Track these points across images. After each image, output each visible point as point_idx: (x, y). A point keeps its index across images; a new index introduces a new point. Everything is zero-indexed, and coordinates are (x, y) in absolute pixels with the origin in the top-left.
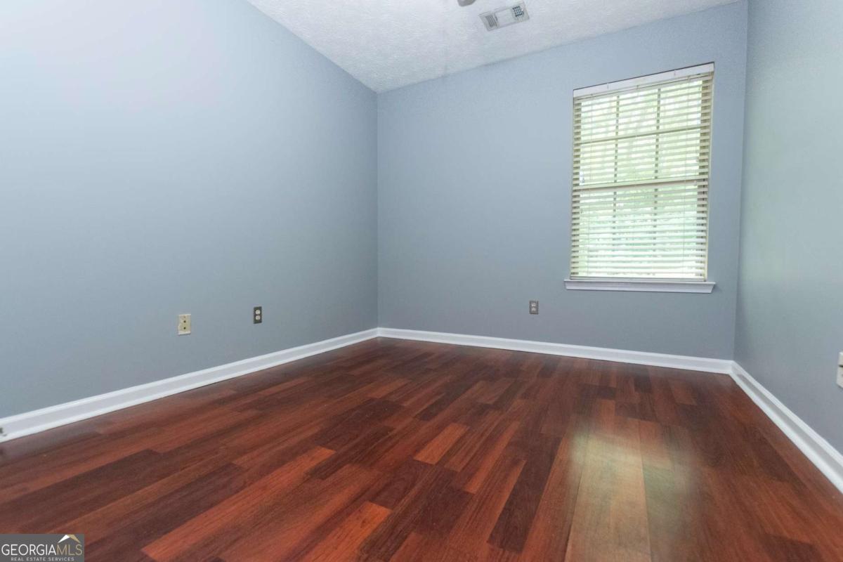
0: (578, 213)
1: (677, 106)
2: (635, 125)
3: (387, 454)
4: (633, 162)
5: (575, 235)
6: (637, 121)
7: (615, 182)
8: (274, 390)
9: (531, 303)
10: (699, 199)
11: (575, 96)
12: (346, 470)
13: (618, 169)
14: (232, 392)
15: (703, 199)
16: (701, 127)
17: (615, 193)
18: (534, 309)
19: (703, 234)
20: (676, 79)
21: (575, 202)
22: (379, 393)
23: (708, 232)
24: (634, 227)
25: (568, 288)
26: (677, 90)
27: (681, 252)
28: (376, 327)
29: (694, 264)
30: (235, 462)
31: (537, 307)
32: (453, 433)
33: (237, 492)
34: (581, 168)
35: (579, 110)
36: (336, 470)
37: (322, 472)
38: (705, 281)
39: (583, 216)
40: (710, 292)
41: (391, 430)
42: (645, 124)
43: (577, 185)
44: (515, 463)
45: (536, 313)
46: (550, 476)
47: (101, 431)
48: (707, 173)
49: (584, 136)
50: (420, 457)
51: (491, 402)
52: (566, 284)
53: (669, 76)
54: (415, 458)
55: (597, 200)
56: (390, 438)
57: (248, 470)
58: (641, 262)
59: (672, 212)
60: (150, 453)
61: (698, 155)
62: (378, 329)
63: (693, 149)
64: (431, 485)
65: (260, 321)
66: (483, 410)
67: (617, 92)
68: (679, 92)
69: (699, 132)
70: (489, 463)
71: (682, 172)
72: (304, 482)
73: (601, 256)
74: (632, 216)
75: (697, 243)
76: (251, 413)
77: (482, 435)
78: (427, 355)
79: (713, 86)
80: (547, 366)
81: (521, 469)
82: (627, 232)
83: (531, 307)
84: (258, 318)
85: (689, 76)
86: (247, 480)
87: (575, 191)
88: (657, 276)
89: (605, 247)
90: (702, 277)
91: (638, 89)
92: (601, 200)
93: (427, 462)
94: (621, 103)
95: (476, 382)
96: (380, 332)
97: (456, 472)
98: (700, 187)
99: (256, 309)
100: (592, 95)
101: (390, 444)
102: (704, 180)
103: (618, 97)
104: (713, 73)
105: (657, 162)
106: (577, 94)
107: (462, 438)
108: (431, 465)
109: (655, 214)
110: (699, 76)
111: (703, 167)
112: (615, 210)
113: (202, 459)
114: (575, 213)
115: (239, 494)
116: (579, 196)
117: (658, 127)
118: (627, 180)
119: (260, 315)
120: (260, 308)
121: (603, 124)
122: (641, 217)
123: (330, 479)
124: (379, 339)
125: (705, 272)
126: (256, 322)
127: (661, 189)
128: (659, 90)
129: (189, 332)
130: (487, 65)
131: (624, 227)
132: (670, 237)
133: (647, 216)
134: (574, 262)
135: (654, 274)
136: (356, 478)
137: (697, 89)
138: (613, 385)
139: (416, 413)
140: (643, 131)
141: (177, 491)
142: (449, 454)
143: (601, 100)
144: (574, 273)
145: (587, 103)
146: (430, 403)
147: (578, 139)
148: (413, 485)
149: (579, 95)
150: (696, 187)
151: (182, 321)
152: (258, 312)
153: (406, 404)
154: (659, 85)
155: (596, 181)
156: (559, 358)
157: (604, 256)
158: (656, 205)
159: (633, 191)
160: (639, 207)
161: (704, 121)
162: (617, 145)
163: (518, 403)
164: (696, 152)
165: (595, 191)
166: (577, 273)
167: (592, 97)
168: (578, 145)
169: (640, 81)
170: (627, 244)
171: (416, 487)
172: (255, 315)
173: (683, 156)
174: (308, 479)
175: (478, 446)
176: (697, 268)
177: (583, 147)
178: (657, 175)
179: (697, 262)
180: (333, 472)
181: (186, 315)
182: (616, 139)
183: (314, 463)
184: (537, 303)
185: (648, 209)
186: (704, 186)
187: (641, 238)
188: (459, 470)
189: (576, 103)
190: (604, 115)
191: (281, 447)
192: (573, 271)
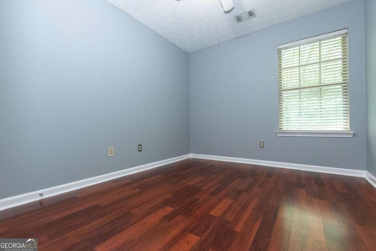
0: (282, 101)
1: (327, 50)
2: (306, 60)
3: (196, 211)
4: (306, 77)
5: (280, 111)
6: (308, 58)
7: (300, 86)
8: (146, 180)
9: (260, 142)
10: (343, 92)
11: (278, 48)
12: (179, 218)
13: (301, 80)
14: (130, 181)
15: (346, 92)
16: (342, 59)
17: (300, 91)
18: (262, 145)
19: (346, 109)
20: (328, 37)
21: (280, 96)
22: (192, 183)
23: (349, 108)
24: (308, 107)
25: (278, 135)
26: (327, 42)
27: (335, 118)
28: (190, 153)
29: (342, 123)
30: (131, 212)
31: (263, 144)
32: (226, 202)
33: (133, 225)
34: (283, 80)
35: (281, 54)
36: (174, 218)
37: (168, 218)
38: (349, 132)
39: (285, 102)
40: (352, 137)
41: (198, 200)
42: (311, 59)
43: (281, 88)
44: (257, 218)
45: (263, 147)
46: (275, 225)
47: (78, 196)
48: (347, 80)
49: (283, 66)
50: (212, 213)
51: (243, 189)
52: (277, 134)
53: (325, 36)
54: (209, 214)
55: (290, 95)
56: (198, 204)
57: (136, 216)
58: (313, 123)
59: (327, 99)
60: (97, 206)
61: (342, 71)
62: (191, 154)
63: (339, 69)
64: (218, 226)
65: (141, 151)
66: (240, 192)
67: (299, 45)
68: (328, 44)
69: (341, 61)
70: (245, 218)
71: (333, 80)
72: (161, 222)
73: (292, 120)
74: (307, 101)
75: (343, 113)
76: (137, 190)
77: (240, 204)
78: (212, 166)
79: (348, 39)
80: (269, 173)
81: (260, 222)
82: (305, 109)
83: (260, 145)
84: (140, 149)
85: (335, 35)
86: (137, 220)
87: (280, 91)
88: (323, 129)
89: (294, 116)
90: (347, 130)
91: (309, 43)
92: (292, 95)
93: (215, 215)
94: (301, 50)
95: (236, 179)
96: (191, 156)
97: (229, 221)
98: (343, 86)
99: (139, 145)
100: (287, 47)
101: (198, 206)
102: (345, 83)
103: (299, 47)
104: (347, 33)
105: (320, 76)
106: (279, 47)
107: (230, 205)
108: (217, 217)
109: (321, 100)
110: (340, 35)
111: (345, 77)
112: (300, 99)
113: (118, 210)
114: (280, 101)
115: (133, 226)
116: (282, 93)
117: (320, 60)
118: (304, 85)
119: (141, 148)
120: (141, 145)
121: (291, 60)
122: (312, 102)
123: (172, 221)
124: (191, 159)
125: (349, 127)
126: (139, 151)
127: (322, 88)
128: (320, 43)
129: (113, 155)
130: (238, 38)
131: (304, 107)
132: (327, 111)
133: (315, 101)
134: (281, 124)
135: (321, 128)
136: (183, 222)
137: (339, 41)
138: (303, 181)
139: (209, 192)
140: (310, 62)
141: (108, 223)
142: (225, 212)
143: (290, 50)
144: (281, 129)
145: (284, 51)
146: (215, 188)
147: (281, 67)
148: (209, 226)
149: (280, 48)
150: (341, 87)
151: (110, 150)
152: (140, 147)
153: (204, 188)
154: (320, 40)
155: (289, 86)
156: (275, 168)
157: (294, 120)
158: (321, 96)
159: (307, 90)
160: (310, 97)
161: (344, 55)
162: (300, 69)
163: (256, 189)
164: (341, 70)
165: (290, 91)
166: (283, 129)
167: (286, 48)
168: (280, 70)
169: (310, 39)
170: (305, 115)
171: (211, 227)
172: (139, 148)
173: (334, 72)
174: (162, 221)
175: (239, 209)
176: (344, 125)
177: (283, 71)
178: (320, 82)
179: (344, 122)
180: (173, 219)
181: (112, 148)
182: (299, 66)
183: (165, 214)
184: (263, 143)
185: (316, 98)
186: (345, 86)
187: (312, 112)
188: (230, 220)
189: (279, 52)
190: (291, 56)
191: (151, 206)
192: (280, 127)
